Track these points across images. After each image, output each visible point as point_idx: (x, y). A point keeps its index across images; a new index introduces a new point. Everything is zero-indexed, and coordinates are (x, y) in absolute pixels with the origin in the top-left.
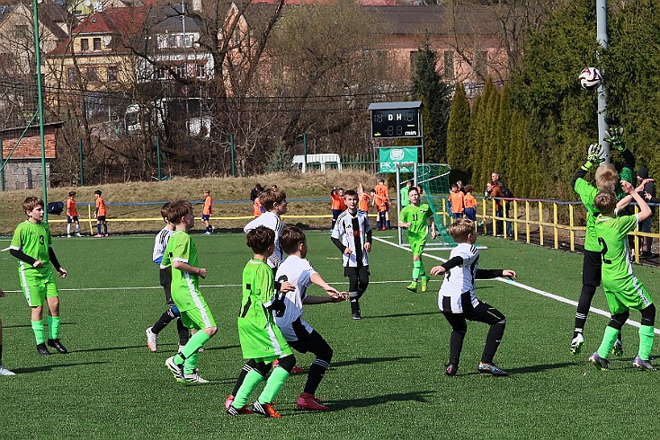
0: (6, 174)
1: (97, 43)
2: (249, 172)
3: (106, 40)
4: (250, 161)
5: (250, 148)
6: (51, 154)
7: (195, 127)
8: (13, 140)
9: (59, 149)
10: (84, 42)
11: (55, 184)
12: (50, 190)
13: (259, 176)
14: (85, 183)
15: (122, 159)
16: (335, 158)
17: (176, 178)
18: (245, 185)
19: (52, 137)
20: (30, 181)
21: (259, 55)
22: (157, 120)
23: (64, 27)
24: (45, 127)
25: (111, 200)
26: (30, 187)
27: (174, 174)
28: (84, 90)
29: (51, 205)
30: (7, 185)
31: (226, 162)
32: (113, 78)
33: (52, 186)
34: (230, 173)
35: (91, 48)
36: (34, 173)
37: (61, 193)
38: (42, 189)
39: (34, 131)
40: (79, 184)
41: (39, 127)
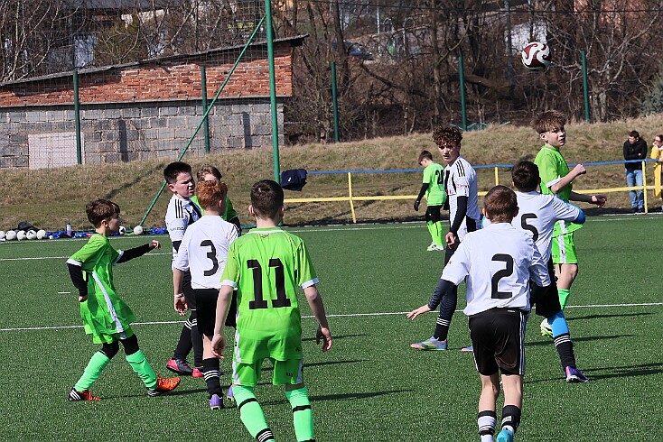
0: (212, 124)
2: (612, 113)
4: (613, 94)
5: (613, 74)
6: (286, 90)
7: (520, 39)
8: (222, 68)
9: (297, 82)
11: (292, 138)
12: (286, 151)
13: (629, 120)
14: (342, 137)
15: (400, 97)
17: (491, 126)
18: (606, 135)
19: (286, 60)
20: (248, 136)
22: (457, 29)
24: (275, 45)
25: (384, 165)
26: (248, 146)
27: (488, 117)
29: (286, 174)
30: (214, 142)
31: (574, 96)
33: (287, 144)
34: (580, 116)
36: (254, 121)
37: (309, 153)
38: (271, 148)
39: (257, 51)
40: (331, 138)
41: (265, 46)
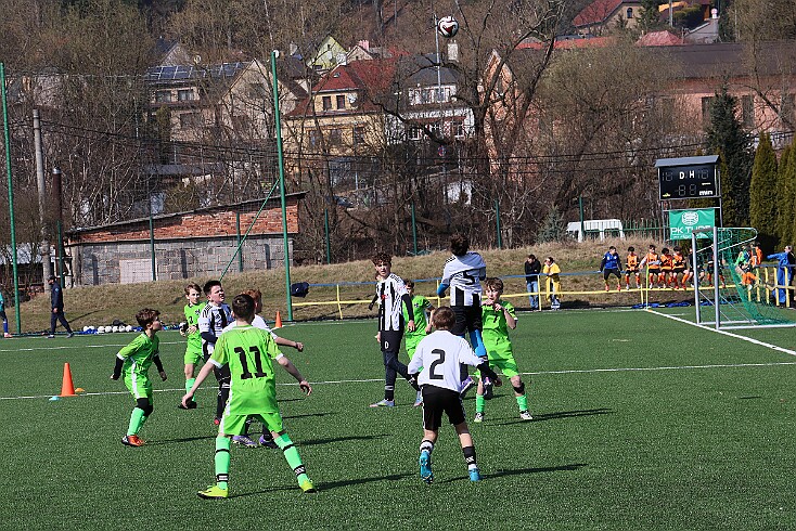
0: (244, 252)
1: (341, 101)
2: (516, 243)
3: (351, 97)
4: (517, 230)
5: (517, 216)
6: (294, 229)
7: (454, 193)
8: (251, 214)
9: (302, 223)
10: (326, 101)
11: (298, 262)
12: (294, 270)
13: (528, 248)
14: (333, 261)
15: (372, 233)
16: (616, 224)
17: (434, 252)
18: (513, 257)
19: (294, 209)
20: (268, 260)
21: (525, 107)
22: (410, 186)
23: (304, 85)
24: (286, 198)
25: (361, 279)
26: (269, 268)
27: (432, 246)
28: (327, 155)
29: (294, 286)
30: (245, 265)
31: (490, 232)
32: (358, 140)
33: (295, 265)
34: (495, 245)
35: (334, 108)
36: (272, 251)
37: (311, 272)
38: (284, 268)
39: (274, 203)
40: (325, 261)
41: (280, 199)
